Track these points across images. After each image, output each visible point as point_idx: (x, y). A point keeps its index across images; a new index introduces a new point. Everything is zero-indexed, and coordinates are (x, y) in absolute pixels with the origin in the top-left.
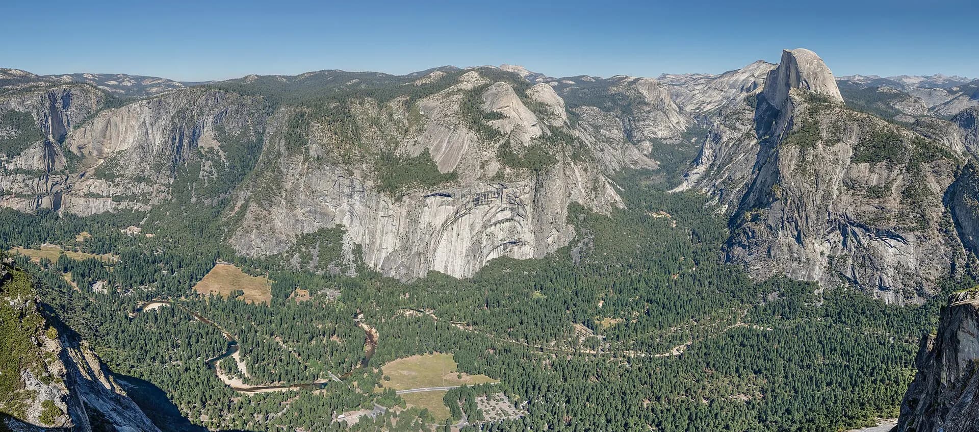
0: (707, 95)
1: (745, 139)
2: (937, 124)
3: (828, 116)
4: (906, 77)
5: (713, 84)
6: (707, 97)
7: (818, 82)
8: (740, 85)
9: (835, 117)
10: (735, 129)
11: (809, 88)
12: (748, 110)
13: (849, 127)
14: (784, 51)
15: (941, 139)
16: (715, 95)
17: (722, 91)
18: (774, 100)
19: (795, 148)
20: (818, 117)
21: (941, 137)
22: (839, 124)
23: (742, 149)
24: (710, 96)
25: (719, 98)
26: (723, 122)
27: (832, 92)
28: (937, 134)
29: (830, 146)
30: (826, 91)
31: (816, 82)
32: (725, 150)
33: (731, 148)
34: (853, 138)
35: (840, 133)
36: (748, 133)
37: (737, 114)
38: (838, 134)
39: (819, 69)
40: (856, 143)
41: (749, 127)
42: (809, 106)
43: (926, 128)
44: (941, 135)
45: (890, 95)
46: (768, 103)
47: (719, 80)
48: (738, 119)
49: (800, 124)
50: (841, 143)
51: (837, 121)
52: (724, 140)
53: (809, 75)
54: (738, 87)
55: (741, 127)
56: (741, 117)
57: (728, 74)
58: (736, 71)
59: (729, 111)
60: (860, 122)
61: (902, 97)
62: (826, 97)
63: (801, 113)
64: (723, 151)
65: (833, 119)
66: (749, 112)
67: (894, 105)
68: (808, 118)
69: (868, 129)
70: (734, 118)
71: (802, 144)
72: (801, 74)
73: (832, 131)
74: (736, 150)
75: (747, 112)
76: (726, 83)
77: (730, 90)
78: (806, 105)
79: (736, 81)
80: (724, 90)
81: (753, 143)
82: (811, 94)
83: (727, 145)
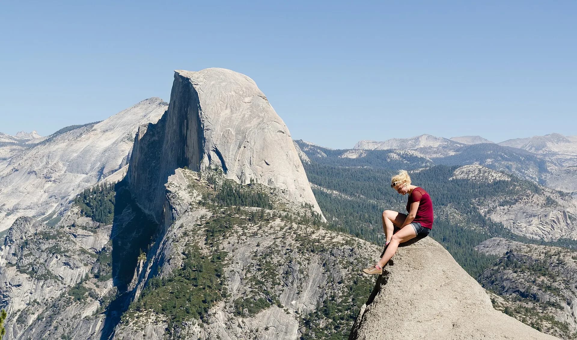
0: (10, 188)
1: (68, 303)
2: (561, 263)
3: (249, 241)
4: (558, 138)
5: (25, 163)
6: (8, 195)
7: (248, 154)
8: (95, 162)
9: (268, 242)
10: (47, 276)
11: (225, 169)
12: (84, 228)
13: (297, 267)
14: (177, 76)
15: (564, 304)
16: (30, 188)
17: (47, 178)
18: (150, 200)
19: (156, 322)
20: (225, 244)
21: (564, 298)
22: (275, 261)
23: (60, 330)
24: (15, 192)
25: (40, 196)
26: (14, 260)
27: (281, 179)
28: (556, 291)
29: (243, 316)
30: (267, 176)
31: (243, 153)
32: (15, 333)
33: (31, 328)
34: (306, 295)
35: (274, 284)
36: (79, 286)
37: (54, 237)
38: (269, 285)
39: (255, 122)
40: (312, 308)
41: (84, 270)
42: (210, 214)
43: (527, 274)
44: (567, 294)
45: (482, 185)
46: (137, 210)
47: (43, 150)
48: (55, 251)
49: (180, 262)
50: (274, 308)
51: (270, 252)
52: (16, 307)
53: (226, 137)
54: (92, 169)
55: (61, 271)
56: (63, 246)
57: (69, 135)
58: (89, 127)
59: (32, 231)
60: (327, 255)
61: (511, 193)
62: (267, 191)
63: (185, 234)
64: (11, 335)
65: (260, 249)
66: (85, 232)
67: (489, 212)
68: (202, 244)
69: (344, 272)
70: (44, 247)
71: (174, 312)
72: (206, 134)
73: (254, 278)
74: (43, 332)
75: (80, 231)
76: (62, 159)
77: (70, 176)
78: (203, 211)
79: (86, 152)
80: (54, 176)
81: (89, 312)
82: (228, 184)
83: (21, 320)
